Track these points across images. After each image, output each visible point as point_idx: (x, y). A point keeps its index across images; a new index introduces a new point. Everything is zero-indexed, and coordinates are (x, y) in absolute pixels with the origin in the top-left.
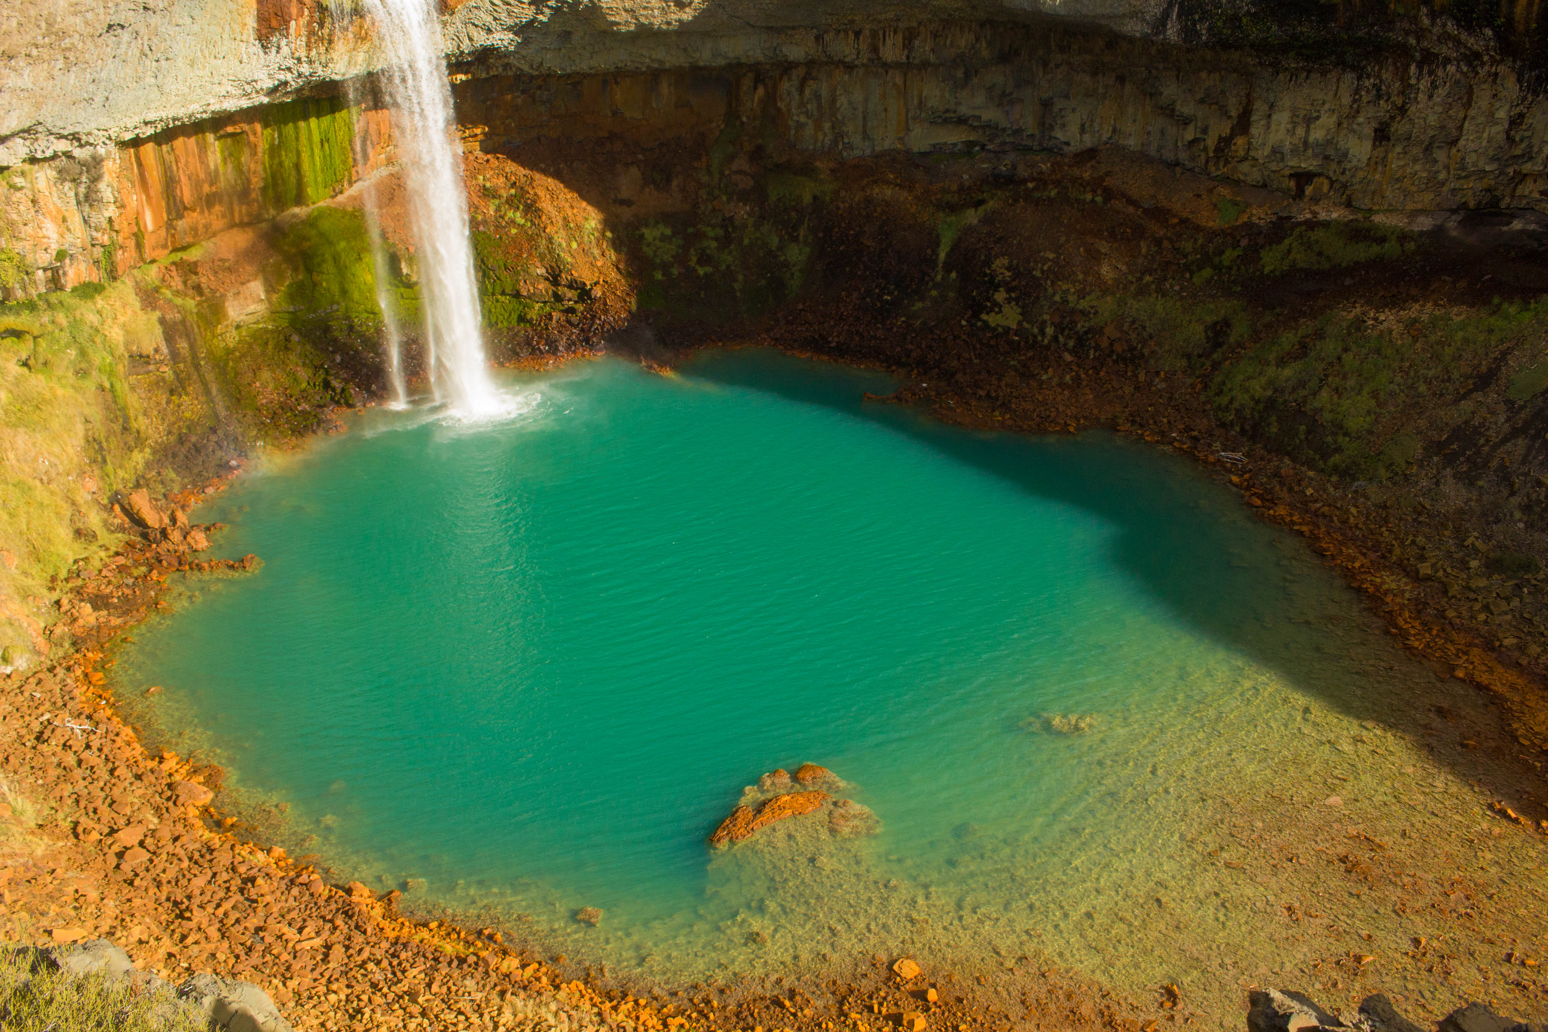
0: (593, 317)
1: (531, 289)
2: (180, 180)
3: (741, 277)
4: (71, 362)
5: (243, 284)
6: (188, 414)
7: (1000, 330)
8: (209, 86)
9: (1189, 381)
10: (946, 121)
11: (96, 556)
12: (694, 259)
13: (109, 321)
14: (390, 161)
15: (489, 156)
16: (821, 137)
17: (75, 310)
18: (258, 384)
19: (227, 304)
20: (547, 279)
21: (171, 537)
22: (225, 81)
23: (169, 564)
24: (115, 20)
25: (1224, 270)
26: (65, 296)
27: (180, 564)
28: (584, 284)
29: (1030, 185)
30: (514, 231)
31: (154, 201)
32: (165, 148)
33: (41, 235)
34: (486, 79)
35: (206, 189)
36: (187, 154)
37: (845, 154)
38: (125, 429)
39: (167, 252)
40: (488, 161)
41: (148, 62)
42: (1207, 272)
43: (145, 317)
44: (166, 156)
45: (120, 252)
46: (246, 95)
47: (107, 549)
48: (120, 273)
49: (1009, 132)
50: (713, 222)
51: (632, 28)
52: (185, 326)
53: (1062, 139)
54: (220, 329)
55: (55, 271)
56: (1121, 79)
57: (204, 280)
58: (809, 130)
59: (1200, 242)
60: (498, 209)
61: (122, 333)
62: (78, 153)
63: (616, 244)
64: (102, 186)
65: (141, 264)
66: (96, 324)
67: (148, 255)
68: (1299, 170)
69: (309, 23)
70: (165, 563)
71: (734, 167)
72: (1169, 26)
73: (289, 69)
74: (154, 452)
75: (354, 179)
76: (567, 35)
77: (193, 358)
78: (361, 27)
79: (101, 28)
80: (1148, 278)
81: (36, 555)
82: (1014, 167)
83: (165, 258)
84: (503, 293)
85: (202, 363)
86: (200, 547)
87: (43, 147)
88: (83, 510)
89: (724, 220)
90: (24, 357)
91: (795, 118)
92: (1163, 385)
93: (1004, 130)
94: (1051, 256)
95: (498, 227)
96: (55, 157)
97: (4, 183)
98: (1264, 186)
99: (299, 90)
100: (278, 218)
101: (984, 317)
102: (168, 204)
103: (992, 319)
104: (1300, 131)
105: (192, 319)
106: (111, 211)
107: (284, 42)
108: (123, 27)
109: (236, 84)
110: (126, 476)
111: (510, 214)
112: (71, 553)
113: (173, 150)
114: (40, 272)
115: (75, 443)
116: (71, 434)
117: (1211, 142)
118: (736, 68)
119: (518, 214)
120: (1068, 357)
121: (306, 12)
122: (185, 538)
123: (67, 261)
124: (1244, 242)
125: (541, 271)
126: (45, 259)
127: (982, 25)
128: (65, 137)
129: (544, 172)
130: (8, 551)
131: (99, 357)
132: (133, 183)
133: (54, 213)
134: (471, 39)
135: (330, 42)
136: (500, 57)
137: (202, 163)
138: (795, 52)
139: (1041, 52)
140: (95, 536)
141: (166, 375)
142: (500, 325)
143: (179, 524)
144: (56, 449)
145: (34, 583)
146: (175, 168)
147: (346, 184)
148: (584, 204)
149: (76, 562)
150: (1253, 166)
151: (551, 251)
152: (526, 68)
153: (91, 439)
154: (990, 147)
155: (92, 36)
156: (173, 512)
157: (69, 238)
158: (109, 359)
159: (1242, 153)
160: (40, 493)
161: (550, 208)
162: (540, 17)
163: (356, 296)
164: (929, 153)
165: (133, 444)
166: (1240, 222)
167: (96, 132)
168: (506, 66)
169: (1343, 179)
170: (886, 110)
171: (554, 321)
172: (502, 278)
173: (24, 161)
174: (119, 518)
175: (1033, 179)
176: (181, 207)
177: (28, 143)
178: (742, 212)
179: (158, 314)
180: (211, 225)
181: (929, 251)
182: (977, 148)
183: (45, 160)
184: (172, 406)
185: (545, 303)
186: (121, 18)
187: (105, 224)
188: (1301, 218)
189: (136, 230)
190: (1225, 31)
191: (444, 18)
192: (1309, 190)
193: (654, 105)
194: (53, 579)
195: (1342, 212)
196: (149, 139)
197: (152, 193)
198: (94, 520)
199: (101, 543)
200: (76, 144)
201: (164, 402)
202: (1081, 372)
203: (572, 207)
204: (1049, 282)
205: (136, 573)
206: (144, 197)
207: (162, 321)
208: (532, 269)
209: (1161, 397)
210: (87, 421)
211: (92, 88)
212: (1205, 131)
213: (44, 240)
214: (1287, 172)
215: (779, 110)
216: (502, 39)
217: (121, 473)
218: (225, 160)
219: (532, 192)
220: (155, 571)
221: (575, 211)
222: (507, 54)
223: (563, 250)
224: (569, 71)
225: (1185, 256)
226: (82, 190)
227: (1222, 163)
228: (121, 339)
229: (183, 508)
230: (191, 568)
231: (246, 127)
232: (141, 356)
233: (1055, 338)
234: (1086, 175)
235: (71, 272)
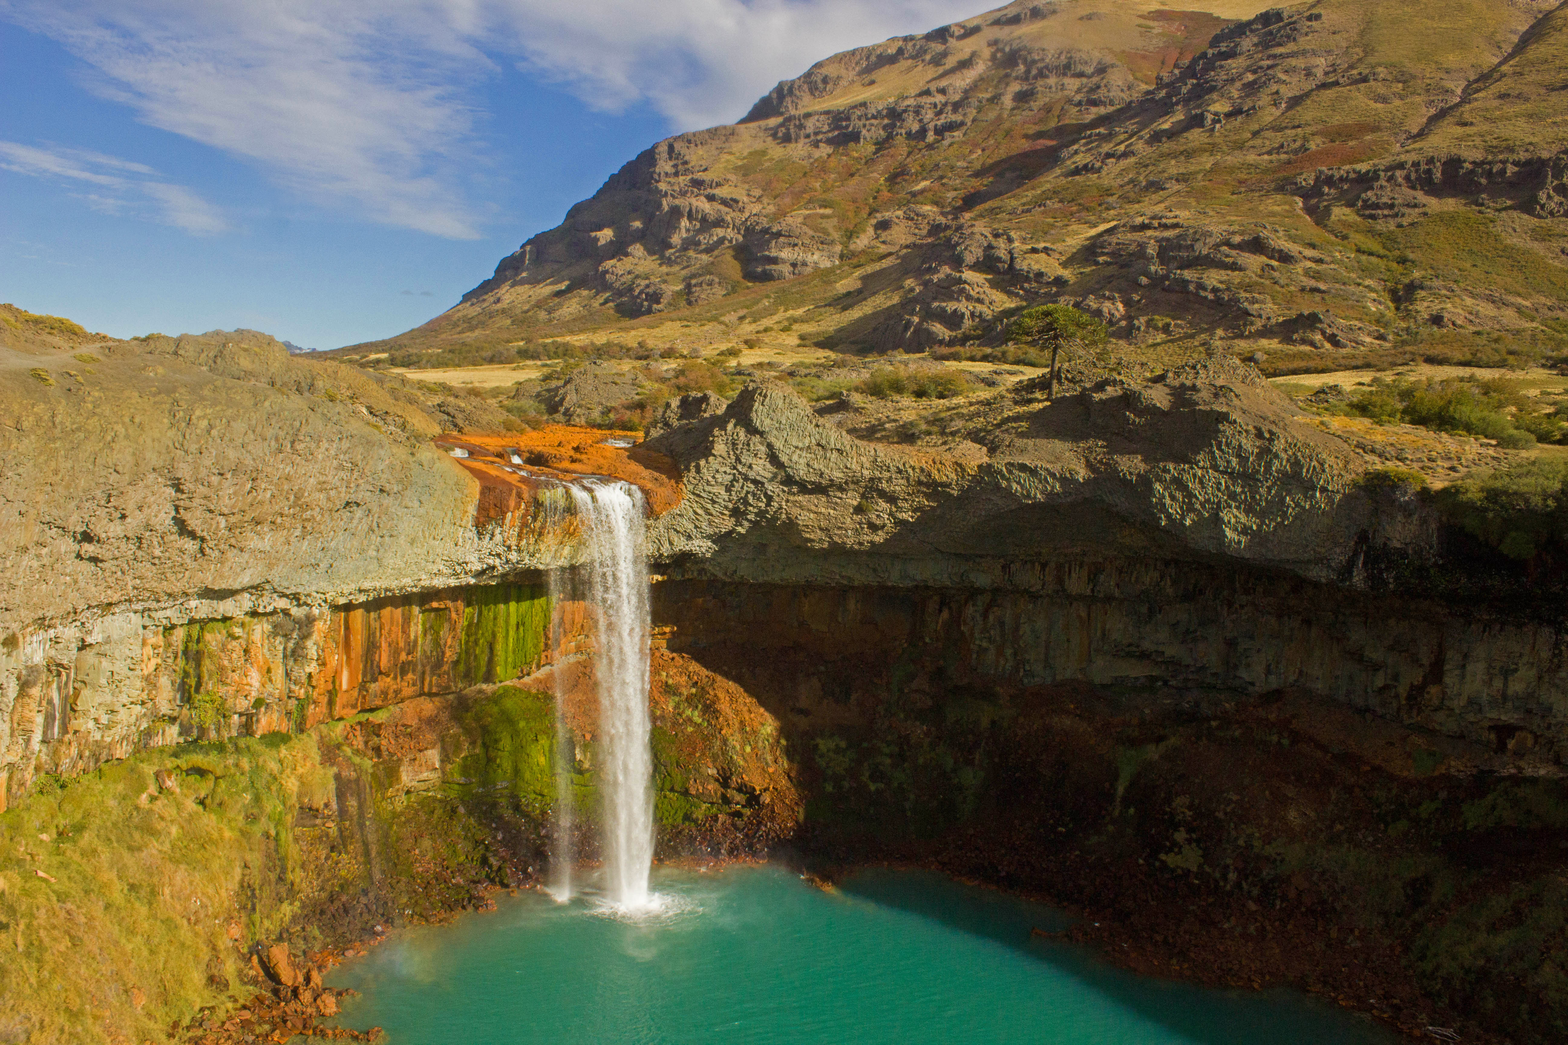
0: (759, 823)
1: (701, 788)
2: (380, 646)
3: (912, 797)
4: (244, 806)
5: (420, 751)
6: (343, 873)
7: (1179, 871)
8: (423, 563)
9: (1387, 942)
10: (1129, 655)
11: (223, 1007)
12: (867, 774)
13: (288, 771)
14: (579, 650)
15: (675, 655)
16: (1002, 662)
17: (259, 756)
18: (417, 851)
19: (402, 769)
20: (717, 780)
21: (301, 997)
22: (438, 560)
23: (294, 1026)
24: (353, 498)
25: (1422, 823)
26: (253, 742)
27: (305, 1027)
28: (754, 789)
29: (1214, 724)
30: (690, 729)
31: (353, 662)
32: (373, 615)
33: (245, 682)
34: (682, 582)
35: (403, 657)
36: (392, 623)
37: (1026, 681)
38: (281, 879)
39: (356, 711)
40: (673, 659)
41: (373, 537)
42: (1403, 825)
43: (322, 772)
44: (372, 622)
45: (313, 707)
46: (456, 575)
47: (236, 1001)
48: (308, 726)
49: (1192, 669)
50: (889, 738)
51: (826, 545)
52: (358, 785)
53: (1247, 679)
54: (390, 792)
55: (250, 717)
56: (1307, 622)
57: (384, 742)
58: (991, 656)
59: (1394, 792)
60: (677, 706)
61: (297, 783)
62: (295, 611)
63: (790, 753)
64: (309, 643)
65: (329, 720)
66: (276, 772)
67: (338, 711)
68: (1500, 723)
69: (524, 516)
70: (289, 1024)
71: (914, 686)
72: (1355, 574)
73: (499, 555)
74: (303, 907)
75: (542, 663)
76: (762, 548)
77: (360, 817)
78: (571, 524)
79: (339, 504)
80: (1339, 827)
81: (164, 997)
82: (1197, 704)
83: (353, 717)
84: (672, 790)
85: (368, 823)
86: (328, 1011)
87: (265, 603)
88: (221, 956)
89: (900, 737)
90: (202, 795)
91: (977, 642)
92: (1358, 944)
93: (1188, 666)
94: (1235, 798)
95: (675, 724)
96: (274, 612)
97: (224, 632)
98: (1462, 737)
99: (503, 576)
100: (464, 692)
101: (1163, 857)
102: (365, 667)
103: (1171, 859)
104: (1498, 684)
105: (367, 779)
106: (312, 668)
107: (498, 530)
108: (358, 505)
109: (448, 564)
110: (271, 927)
111: (689, 712)
112: (199, 1000)
113: (380, 617)
114: (236, 717)
115: (230, 887)
116: (229, 877)
117: (1403, 690)
118: (922, 589)
119: (696, 713)
120: (1252, 906)
121: (523, 506)
122: (315, 1000)
123: (263, 709)
124: (1443, 795)
125: (712, 771)
126: (243, 704)
127: (1167, 564)
128: (287, 596)
129: (727, 675)
130: (139, 989)
131: (272, 805)
132: (337, 643)
133: (261, 663)
134: (671, 543)
135: (540, 534)
136: (697, 563)
137: (404, 632)
138: (982, 580)
139: (1225, 593)
140: (227, 985)
141: (331, 831)
142: (665, 821)
143: (312, 984)
144: (210, 891)
145: (155, 1027)
146: (378, 634)
147: (534, 666)
148: (762, 710)
149: (202, 1010)
150: (1449, 716)
151: (724, 753)
152: (720, 575)
153: (245, 884)
154: (1173, 683)
155: (331, 511)
156: (309, 971)
157: (269, 688)
158: (280, 808)
159: (1436, 702)
160: (185, 933)
161: (728, 711)
162: (739, 529)
163: (527, 775)
164: (1112, 685)
165: (285, 896)
166: (1436, 773)
167: (315, 594)
168: (702, 571)
169: (1549, 734)
170: (1068, 641)
171: (719, 824)
172: (673, 774)
173: (246, 614)
174: (255, 970)
175: (1215, 718)
176: (376, 671)
177: (253, 598)
178: (919, 731)
179: (335, 769)
180: (401, 690)
181: (1107, 785)
182: (1160, 683)
183: (265, 614)
184: (330, 862)
185: (712, 803)
186: (359, 497)
187: (304, 679)
188: (1505, 773)
189: (331, 687)
190: (1413, 581)
191: (649, 522)
192: (1511, 744)
193: (840, 619)
194: (176, 1025)
195: (1550, 769)
196: (361, 605)
197: (353, 655)
198: (230, 968)
199: (230, 993)
200: (295, 603)
201: (323, 857)
202: (1267, 923)
203: (750, 712)
204: (1232, 825)
205: (258, 1030)
206: (345, 658)
207: (337, 777)
208: (703, 769)
209: (1356, 957)
210: (246, 866)
211: (320, 555)
212: (1396, 677)
213: (247, 687)
214: (1487, 724)
215: (963, 633)
216: (701, 546)
217: (267, 923)
218: (425, 634)
219: (712, 693)
220: (278, 1031)
221: (752, 715)
222: (704, 560)
223: (737, 753)
224: (761, 580)
225: (1379, 806)
226: (291, 645)
227: (1415, 712)
228: (296, 789)
229: (320, 968)
230: (315, 1034)
231: (450, 604)
232: (310, 809)
233: (1238, 885)
234: (1272, 717)
235: (264, 720)
